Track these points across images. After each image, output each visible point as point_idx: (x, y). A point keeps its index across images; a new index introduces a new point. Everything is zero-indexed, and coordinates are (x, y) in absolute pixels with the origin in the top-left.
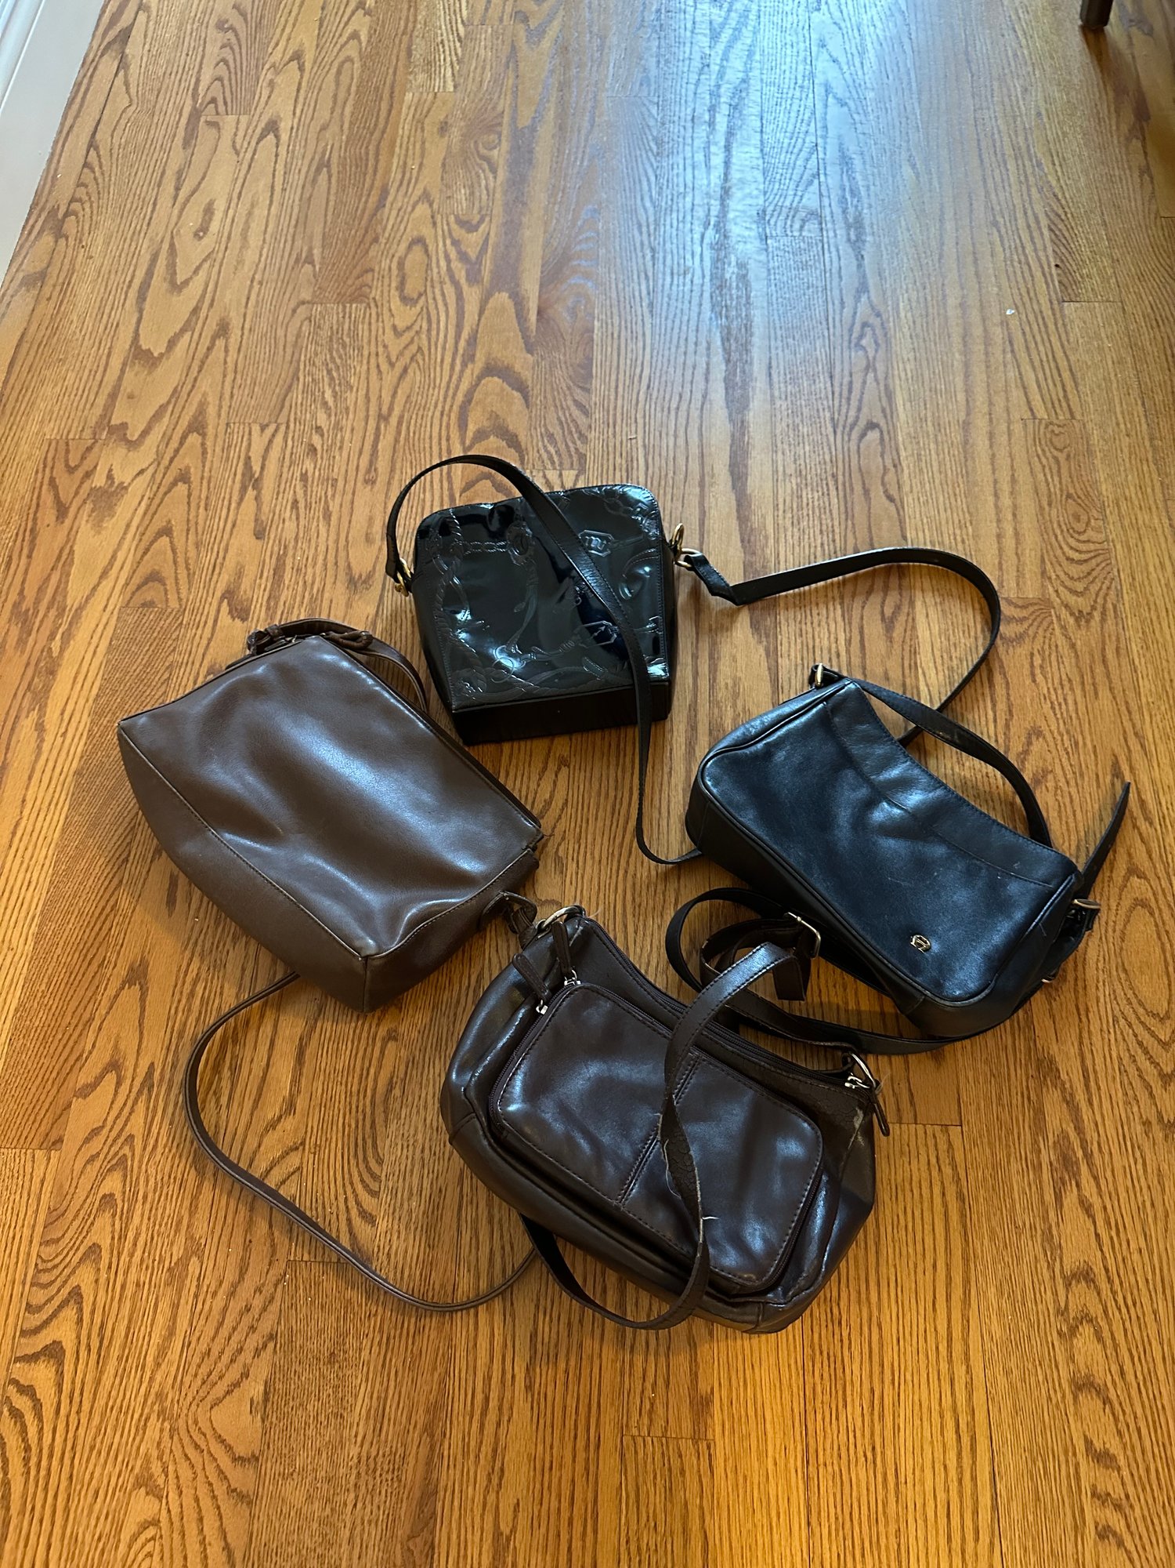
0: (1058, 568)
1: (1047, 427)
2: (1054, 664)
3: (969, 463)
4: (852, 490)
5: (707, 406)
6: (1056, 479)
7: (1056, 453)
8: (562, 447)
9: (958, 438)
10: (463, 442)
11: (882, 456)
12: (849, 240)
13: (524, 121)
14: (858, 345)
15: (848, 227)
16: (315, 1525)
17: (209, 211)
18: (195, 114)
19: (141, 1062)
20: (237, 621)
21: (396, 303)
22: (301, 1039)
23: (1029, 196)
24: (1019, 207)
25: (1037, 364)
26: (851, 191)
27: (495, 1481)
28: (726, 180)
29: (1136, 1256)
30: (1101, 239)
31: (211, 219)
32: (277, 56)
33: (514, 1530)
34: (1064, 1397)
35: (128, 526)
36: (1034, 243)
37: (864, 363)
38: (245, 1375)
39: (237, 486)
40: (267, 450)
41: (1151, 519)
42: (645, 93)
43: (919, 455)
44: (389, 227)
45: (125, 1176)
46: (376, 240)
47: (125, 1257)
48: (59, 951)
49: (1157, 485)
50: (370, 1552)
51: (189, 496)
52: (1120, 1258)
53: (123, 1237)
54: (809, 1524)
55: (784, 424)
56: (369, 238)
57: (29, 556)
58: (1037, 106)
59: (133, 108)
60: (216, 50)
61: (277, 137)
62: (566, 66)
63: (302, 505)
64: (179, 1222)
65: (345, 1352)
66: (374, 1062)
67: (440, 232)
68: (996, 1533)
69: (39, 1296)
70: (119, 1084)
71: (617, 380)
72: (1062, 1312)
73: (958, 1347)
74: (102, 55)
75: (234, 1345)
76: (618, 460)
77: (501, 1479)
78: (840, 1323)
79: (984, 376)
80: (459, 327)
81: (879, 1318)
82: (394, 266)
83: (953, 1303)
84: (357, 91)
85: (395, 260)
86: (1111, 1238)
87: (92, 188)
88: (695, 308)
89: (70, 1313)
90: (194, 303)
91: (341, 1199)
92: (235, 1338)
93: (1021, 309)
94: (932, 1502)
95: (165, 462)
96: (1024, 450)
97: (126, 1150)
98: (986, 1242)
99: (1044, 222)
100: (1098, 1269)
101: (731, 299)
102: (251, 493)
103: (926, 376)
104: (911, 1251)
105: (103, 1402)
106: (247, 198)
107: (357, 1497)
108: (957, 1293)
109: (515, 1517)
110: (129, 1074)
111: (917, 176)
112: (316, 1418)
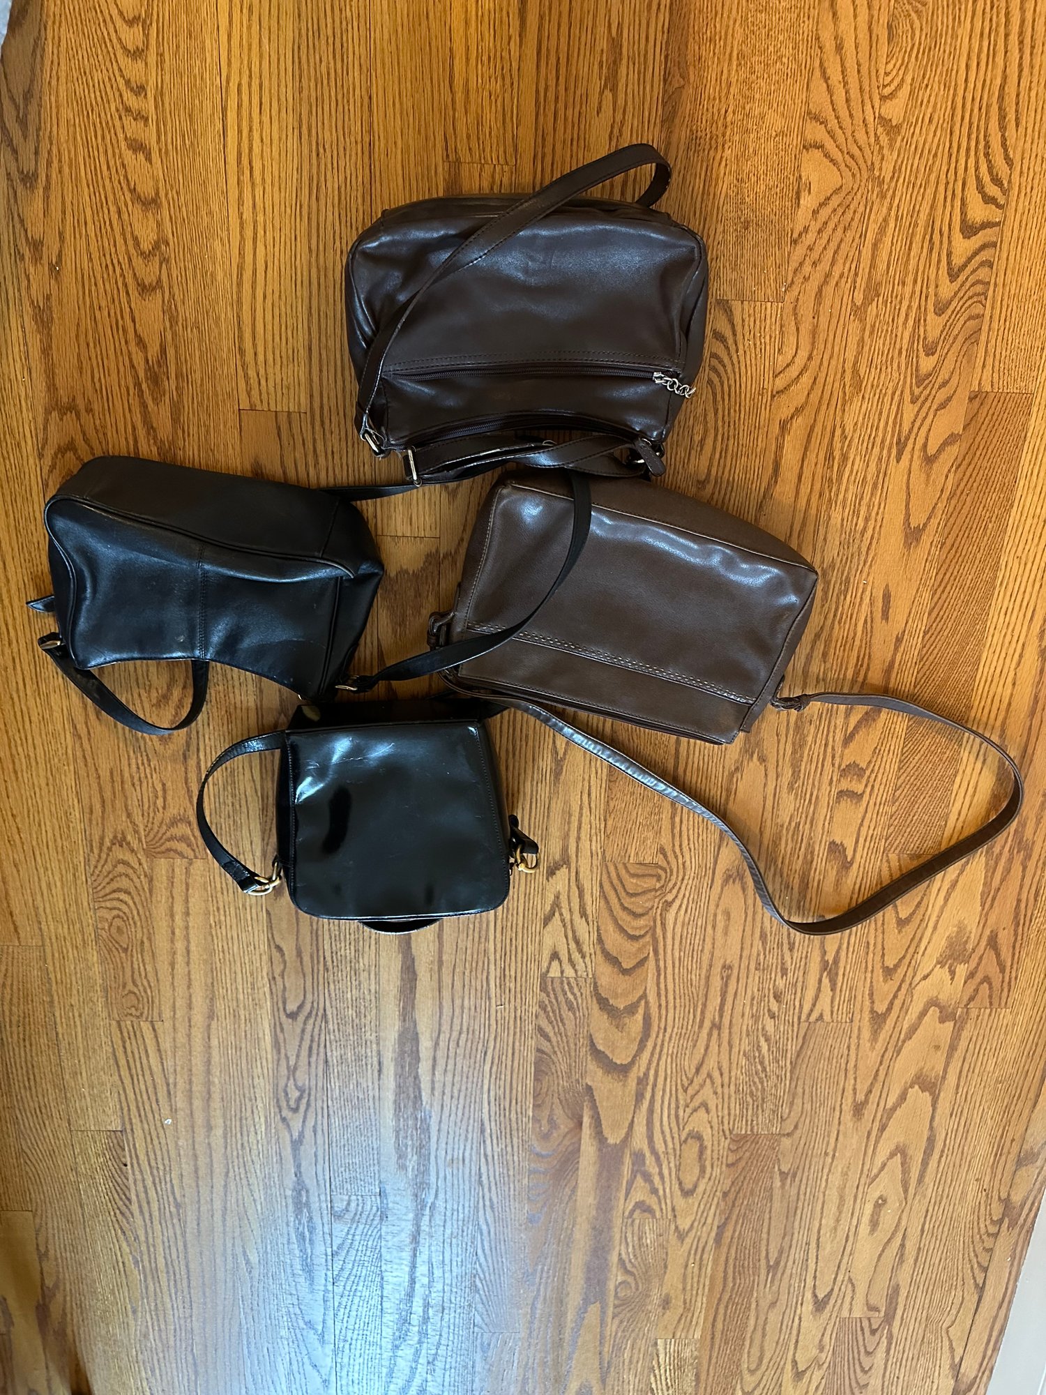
0: (138, 885)
1: (142, 1014)
2: (146, 800)
3: (209, 981)
4: (312, 957)
5: (435, 1035)
6: (136, 966)
7: (136, 990)
8: (561, 998)
9: (220, 1005)
10: (647, 1003)
11: (285, 988)
12: (307, 1191)
13: (594, 1309)
14: (302, 1091)
15: (307, 1204)
16: (757, 96)
17: (874, 1224)
18: (889, 1318)
19: (907, 464)
20: (838, 841)
21: (707, 1134)
22: (776, 482)
23: (146, 1232)
24: (156, 1222)
25: (147, 1073)
26: (304, 1240)
27: (616, 131)
28: (415, 1250)
29: (103, 304)
30: (85, 1191)
31: (872, 1215)
32: (818, 1375)
33: (601, 93)
34: (166, 195)
35: (935, 928)
36: (145, 1187)
37: (298, 1073)
38: (815, 212)
39: (842, 964)
40: (817, 997)
41: (56, 929)
42: (486, 1336)
43: (253, 989)
44: (713, 1207)
45: (917, 370)
46: (725, 1194)
47: (915, 305)
48: (979, 556)
49: (49, 960)
50: (714, 76)
51: (883, 955)
52: (117, 302)
53: (917, 322)
54: (370, 98)
55: (368, 1018)
56: (732, 1196)
57: (1019, 901)
58: (136, 1320)
59: (945, 1326)
60: (872, 1382)
61: (815, 1296)
62: (557, 1363)
63: (786, 947)
64: (872, 333)
65: (736, 230)
66: (716, 464)
67: (668, 1201)
68: (224, 90)
69: (983, 273)
70: (925, 446)
71: (513, 1061)
72: (165, 260)
73: (249, 233)
74: (976, 1377)
75: (825, 236)
76: (512, 986)
77: (611, 132)
78: (342, 252)
79: (194, 1062)
80: (651, 1111)
81: (311, 256)
82: (709, 1169)
83: (251, 267)
84: (744, 1340)
85: (707, 1176)
86: (122, 318)
87: (979, 1249)
88: (445, 1127)
89: (958, 261)
90: (886, 1134)
91: (741, 352)
92: (824, 241)
93: (159, 1124)
94: (274, 113)
95: (905, 987)
96: (162, 993)
97: (917, 391)
98: (223, 315)
99: (135, 1207)
100: (134, 294)
101: (412, 1136)
102: (830, 957)
103: (244, 1061)
104: (283, 309)
105: (928, 191)
106: (841, 1235)
107: (725, 118)
108: (247, 275)
109: (600, 103)
110: (917, 453)
111: (244, 1253)
112: (758, 179)
